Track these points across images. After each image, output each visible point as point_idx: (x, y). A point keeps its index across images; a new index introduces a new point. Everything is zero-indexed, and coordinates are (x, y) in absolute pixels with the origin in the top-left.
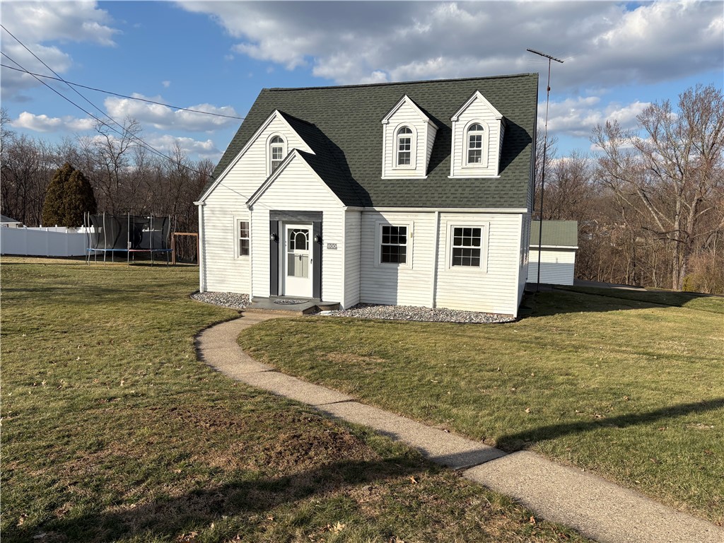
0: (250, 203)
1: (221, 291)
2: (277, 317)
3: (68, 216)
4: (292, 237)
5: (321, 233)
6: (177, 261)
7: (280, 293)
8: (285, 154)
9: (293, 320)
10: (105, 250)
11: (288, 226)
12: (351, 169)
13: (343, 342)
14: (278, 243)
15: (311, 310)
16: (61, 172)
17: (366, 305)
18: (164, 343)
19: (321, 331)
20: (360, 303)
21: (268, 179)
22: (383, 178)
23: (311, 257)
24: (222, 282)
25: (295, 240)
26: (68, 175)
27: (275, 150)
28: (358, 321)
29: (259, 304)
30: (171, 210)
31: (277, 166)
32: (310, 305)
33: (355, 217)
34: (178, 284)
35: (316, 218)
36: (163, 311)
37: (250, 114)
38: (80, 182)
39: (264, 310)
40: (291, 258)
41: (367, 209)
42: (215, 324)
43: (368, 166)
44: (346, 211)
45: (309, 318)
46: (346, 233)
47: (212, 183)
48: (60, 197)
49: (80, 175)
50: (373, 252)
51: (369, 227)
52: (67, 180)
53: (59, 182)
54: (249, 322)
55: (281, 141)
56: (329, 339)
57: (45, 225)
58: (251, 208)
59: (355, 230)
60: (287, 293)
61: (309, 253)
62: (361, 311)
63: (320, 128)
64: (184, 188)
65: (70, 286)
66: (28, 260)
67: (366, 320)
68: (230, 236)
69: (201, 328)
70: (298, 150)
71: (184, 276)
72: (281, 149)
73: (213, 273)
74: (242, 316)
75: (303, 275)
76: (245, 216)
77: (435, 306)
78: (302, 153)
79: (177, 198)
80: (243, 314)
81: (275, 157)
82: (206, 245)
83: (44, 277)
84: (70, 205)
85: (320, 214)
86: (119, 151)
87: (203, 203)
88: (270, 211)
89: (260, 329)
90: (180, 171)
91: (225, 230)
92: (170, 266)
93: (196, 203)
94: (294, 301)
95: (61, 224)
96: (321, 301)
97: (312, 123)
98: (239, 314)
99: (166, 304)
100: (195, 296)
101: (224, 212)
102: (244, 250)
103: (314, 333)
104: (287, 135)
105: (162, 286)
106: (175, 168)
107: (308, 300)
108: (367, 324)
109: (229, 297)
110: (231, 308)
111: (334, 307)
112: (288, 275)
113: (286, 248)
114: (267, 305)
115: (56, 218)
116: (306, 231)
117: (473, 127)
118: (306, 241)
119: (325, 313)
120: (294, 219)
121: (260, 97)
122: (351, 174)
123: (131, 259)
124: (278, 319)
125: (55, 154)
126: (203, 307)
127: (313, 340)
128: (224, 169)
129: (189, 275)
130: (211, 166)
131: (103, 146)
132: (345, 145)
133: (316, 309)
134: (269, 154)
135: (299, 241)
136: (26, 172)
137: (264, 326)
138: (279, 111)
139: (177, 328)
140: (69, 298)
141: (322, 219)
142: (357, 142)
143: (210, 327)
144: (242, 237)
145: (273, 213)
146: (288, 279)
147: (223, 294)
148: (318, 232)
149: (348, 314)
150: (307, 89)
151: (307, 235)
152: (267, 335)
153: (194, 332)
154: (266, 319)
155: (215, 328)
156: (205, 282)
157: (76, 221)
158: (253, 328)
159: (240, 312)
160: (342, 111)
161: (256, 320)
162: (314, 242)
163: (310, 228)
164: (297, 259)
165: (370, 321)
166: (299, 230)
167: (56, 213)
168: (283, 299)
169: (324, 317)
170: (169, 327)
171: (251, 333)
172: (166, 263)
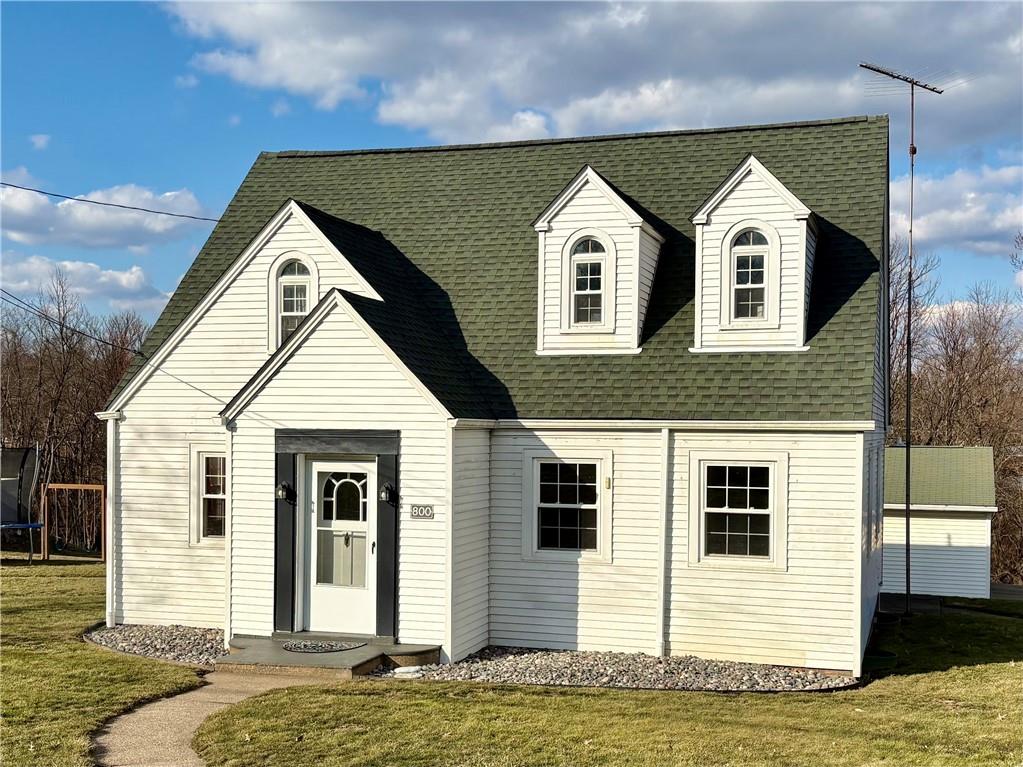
0: (230, 414)
1: (157, 623)
2: (290, 683)
4: (328, 490)
5: (397, 481)
6: (53, 549)
7: (298, 626)
8: (312, 301)
9: (327, 692)
11: (319, 467)
12: (465, 334)
13: (450, 743)
14: (295, 505)
15: (372, 666)
17: (502, 651)
18: (17, 752)
19: (396, 716)
20: (489, 647)
21: (273, 357)
22: (539, 352)
23: (372, 536)
24: (159, 600)
25: (334, 499)
27: (288, 291)
28: (485, 689)
29: (248, 655)
30: (41, 429)
31: (292, 331)
32: (370, 653)
33: (477, 441)
34: (55, 606)
35: (384, 446)
36: (17, 672)
37: (231, 209)
39: (259, 668)
40: (326, 540)
41: (504, 422)
42: (140, 703)
43: (504, 325)
44: (456, 429)
45: (367, 684)
46: (455, 479)
47: (141, 367)
50: (521, 523)
51: (509, 464)
54: (222, 698)
55: (304, 270)
56: (414, 736)
58: (231, 425)
59: (478, 474)
60: (315, 626)
61: (368, 528)
62: (491, 665)
63: (395, 242)
64: (72, 379)
67: (505, 689)
68: (180, 491)
69: (108, 713)
70: (342, 292)
71: (69, 587)
72: (302, 290)
73: (138, 579)
74: (206, 683)
75: (355, 580)
76: (218, 443)
77: (667, 649)
78: (352, 299)
79: (56, 402)
80: (209, 677)
81: (288, 307)
82: (124, 514)
85: (392, 438)
87: (117, 415)
88: (277, 430)
89: (248, 714)
90: (64, 339)
91: (169, 477)
92: (37, 563)
93: (101, 415)
94: (330, 644)
96: (396, 642)
97: (375, 229)
98: (197, 679)
99: (23, 656)
100: (95, 635)
101: (167, 435)
102: (214, 521)
103: (379, 723)
104: (316, 258)
105: (17, 611)
106: (52, 332)
107: (364, 641)
108: (506, 698)
109: (177, 638)
110: (181, 662)
111: (428, 656)
112: (318, 581)
113: (314, 517)
114: (266, 654)
116: (360, 477)
117: (742, 239)
118: (362, 500)
119: (405, 672)
120: (333, 450)
121: (254, 172)
122: (465, 345)
124: (292, 690)
126: (113, 662)
127: (377, 739)
128: (170, 334)
129: (85, 585)
130: (137, 327)
132: (452, 280)
133: (385, 663)
134: (275, 299)
135: (344, 501)
137: (256, 708)
138: (299, 204)
139: (50, 713)
141: (398, 447)
142: (480, 273)
143: (128, 710)
144: (208, 492)
145: (283, 436)
146: (318, 591)
147: (161, 629)
148: (390, 478)
149: (461, 674)
150: (364, 153)
151: (364, 487)
152: (265, 730)
153: (91, 723)
154: (263, 690)
155: (141, 712)
156: (120, 602)
158: (232, 712)
159: (202, 673)
160: (444, 202)
161: (238, 692)
162: (380, 503)
163: (371, 469)
164: (339, 543)
165: (513, 689)
166: (343, 475)
168: (305, 639)
169: (404, 681)
170: (30, 713)
171: (226, 725)
172: (25, 556)
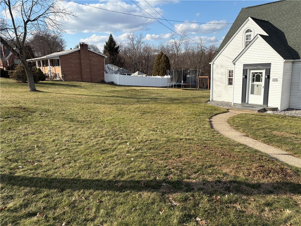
0: (234, 62)
1: (219, 101)
2: (245, 113)
3: (161, 72)
4: (254, 76)
5: (270, 74)
6: (200, 88)
7: (246, 102)
8: (252, 37)
9: (253, 115)
10: (174, 84)
11: (252, 71)
12: (287, 41)
13: (281, 126)
14: (247, 79)
15: (262, 111)
16: (159, 55)
17: (293, 109)
18: (197, 120)
19: (268, 120)
20: (289, 108)
21: (244, 50)
23: (263, 85)
24: (220, 96)
25: (255, 78)
26: (161, 56)
27: (247, 36)
28: (288, 117)
29: (236, 107)
30: (197, 67)
31: (248, 44)
32: (261, 108)
33: (289, 65)
34: (201, 97)
35: (267, 67)
36: (196, 108)
37: (236, 21)
38: (165, 58)
39: (239, 109)
40: (253, 86)
41: (296, 60)
42: (217, 114)
43: (298, 38)
44: (285, 62)
45: (261, 114)
46: (283, 73)
47: (217, 54)
48: (159, 65)
49: (165, 56)
50: (299, 83)
51: (297, 69)
52: (161, 58)
53: (158, 59)
54: (232, 114)
55: (251, 31)
56: (272, 124)
57: (154, 75)
58: (234, 64)
59: (289, 72)
60: (250, 102)
61: (262, 83)
62: (290, 112)
63: (272, 23)
64: (203, 58)
65: (162, 97)
66: (149, 88)
67: (293, 117)
68: (224, 77)
69: (212, 115)
70: (259, 34)
71: (203, 94)
72: (250, 35)
73: (216, 93)
74: (229, 112)
75: (259, 94)
76: (231, 67)
78: (262, 36)
79: (200, 62)
80: (229, 110)
81: (247, 39)
82: (214, 81)
83: (154, 94)
84: (162, 67)
85: (269, 65)
86: (179, 45)
87: (213, 63)
88: (244, 64)
89: (237, 117)
90: (201, 51)
91: (222, 74)
93: (210, 63)
94: (253, 106)
95: (159, 75)
96: (267, 106)
97: (267, 20)
98: (227, 111)
99: (197, 105)
100: (208, 102)
101: (222, 66)
102: (230, 82)
103: (264, 121)
104: (254, 28)
105: (195, 98)
106: (199, 50)
107: (261, 106)
108: (294, 119)
109: (223, 103)
110: (224, 108)
111: (275, 109)
112: (251, 94)
113: (251, 81)
114: (240, 107)
115: (157, 73)
116: (261, 73)
118: (261, 78)
119: (269, 112)
120: (255, 68)
121: (241, 12)
122: (288, 43)
123: (183, 88)
124: (246, 114)
125: (157, 49)
126: (212, 107)
127: (264, 124)
128: (223, 47)
129: (205, 94)
131: (173, 44)
132: (285, 29)
133: (265, 110)
134: (244, 38)
135: (257, 78)
136: (148, 56)
137: (238, 116)
138: (251, 17)
139: (202, 114)
140: (163, 102)
141: (270, 67)
142: (293, 27)
143: (215, 115)
144: (229, 77)
145: (245, 65)
146: (250, 96)
147: (220, 102)
148: (268, 73)
149: (283, 113)
150: (265, 4)
151: (262, 75)
152: (241, 120)
153: (209, 117)
154: (240, 113)
155: (217, 116)
156: (213, 97)
157: (164, 73)
158: (234, 117)
159: (228, 110)
160: (284, 12)
161: (235, 113)
162: (265, 78)
163: (264, 72)
164: (255, 87)
165: (295, 117)
166: (257, 73)
167: (157, 71)
168: (248, 104)
169: (269, 114)
170: (199, 114)
171: (233, 119)
172: (196, 89)
